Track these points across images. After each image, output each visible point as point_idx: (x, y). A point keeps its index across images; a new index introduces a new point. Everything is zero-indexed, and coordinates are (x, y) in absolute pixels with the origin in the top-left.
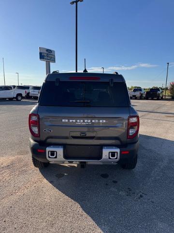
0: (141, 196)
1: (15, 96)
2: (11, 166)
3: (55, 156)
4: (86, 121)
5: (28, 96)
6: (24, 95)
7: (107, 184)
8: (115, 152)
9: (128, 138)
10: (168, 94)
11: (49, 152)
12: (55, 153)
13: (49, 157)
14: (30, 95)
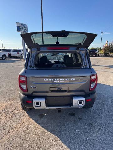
0: (100, 129)
1: (1, 57)
2: (6, 110)
3: (39, 105)
4: (61, 80)
5: (10, 56)
6: (7, 55)
7: (75, 121)
8: (82, 101)
9: (90, 90)
10: (102, 52)
11: (35, 102)
12: (40, 103)
13: (35, 106)
14: (11, 55)
